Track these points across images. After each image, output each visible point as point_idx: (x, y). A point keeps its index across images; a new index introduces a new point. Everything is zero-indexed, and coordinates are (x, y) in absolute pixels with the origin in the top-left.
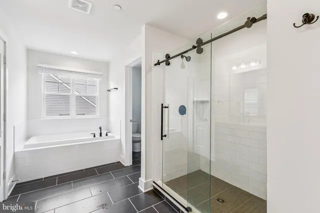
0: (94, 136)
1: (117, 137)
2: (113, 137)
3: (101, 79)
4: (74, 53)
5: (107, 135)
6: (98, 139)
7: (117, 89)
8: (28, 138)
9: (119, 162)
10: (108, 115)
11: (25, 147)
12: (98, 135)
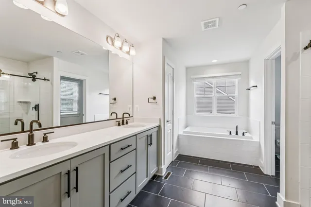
0: (230, 134)
1: (256, 139)
2: (251, 138)
3: (239, 79)
4: (215, 61)
5: (243, 135)
6: (233, 137)
7: (256, 86)
8: (186, 127)
9: (258, 167)
10: (248, 115)
11: (184, 132)
12: (234, 133)
